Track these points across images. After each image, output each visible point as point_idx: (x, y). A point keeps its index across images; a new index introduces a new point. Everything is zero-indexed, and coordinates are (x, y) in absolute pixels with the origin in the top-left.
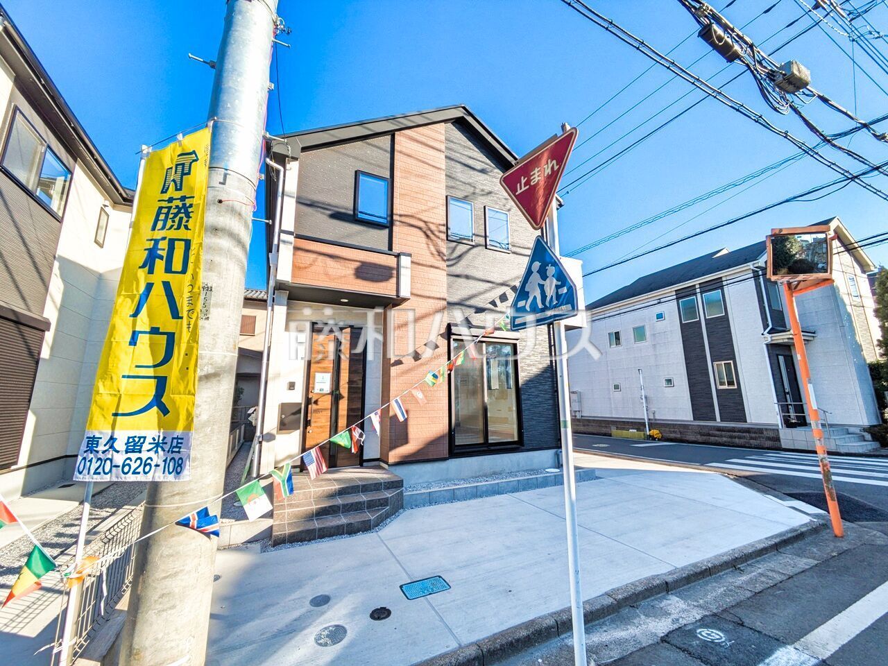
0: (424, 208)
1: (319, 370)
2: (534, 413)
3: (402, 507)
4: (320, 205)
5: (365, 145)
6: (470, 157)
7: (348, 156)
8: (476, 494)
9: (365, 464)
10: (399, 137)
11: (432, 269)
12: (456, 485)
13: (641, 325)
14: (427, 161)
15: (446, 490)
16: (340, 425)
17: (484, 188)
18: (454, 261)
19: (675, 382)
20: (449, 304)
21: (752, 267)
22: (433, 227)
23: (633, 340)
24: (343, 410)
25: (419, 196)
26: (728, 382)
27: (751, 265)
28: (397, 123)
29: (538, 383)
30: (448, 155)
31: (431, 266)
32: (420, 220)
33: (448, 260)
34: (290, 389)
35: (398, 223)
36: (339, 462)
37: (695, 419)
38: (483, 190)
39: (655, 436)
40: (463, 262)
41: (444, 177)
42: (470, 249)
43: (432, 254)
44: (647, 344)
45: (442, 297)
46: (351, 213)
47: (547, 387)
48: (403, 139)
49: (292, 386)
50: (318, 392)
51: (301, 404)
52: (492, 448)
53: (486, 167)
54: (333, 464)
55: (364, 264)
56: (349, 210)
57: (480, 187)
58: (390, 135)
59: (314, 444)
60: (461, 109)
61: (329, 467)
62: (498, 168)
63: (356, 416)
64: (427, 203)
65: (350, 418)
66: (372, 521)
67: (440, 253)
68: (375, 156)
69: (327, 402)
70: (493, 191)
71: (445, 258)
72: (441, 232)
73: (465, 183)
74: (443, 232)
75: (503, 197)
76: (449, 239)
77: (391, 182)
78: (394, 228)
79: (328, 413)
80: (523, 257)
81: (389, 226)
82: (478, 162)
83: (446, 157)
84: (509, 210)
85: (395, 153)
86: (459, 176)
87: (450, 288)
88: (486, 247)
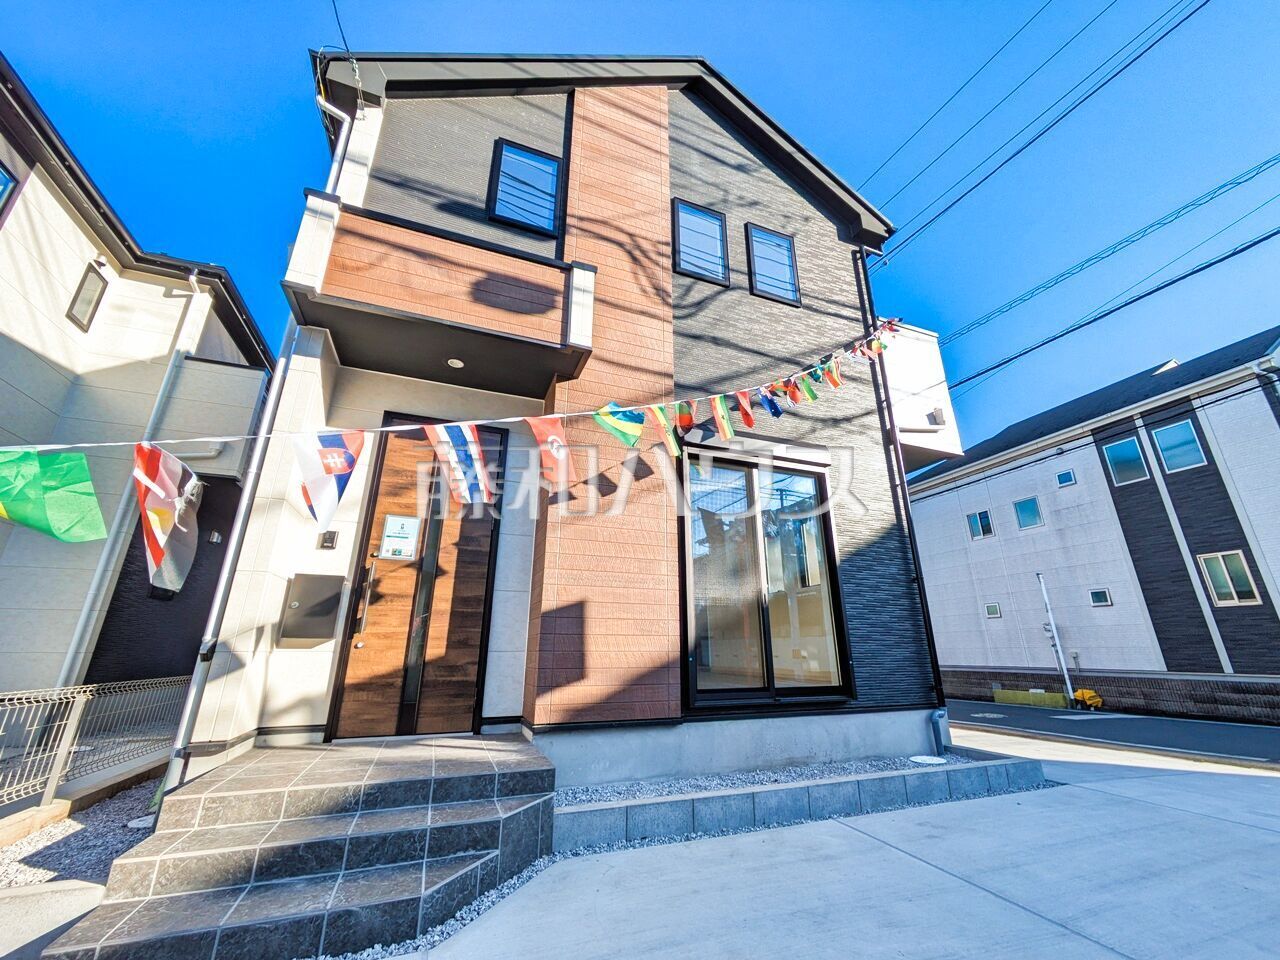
0: (627, 211)
1: (397, 510)
2: (872, 625)
3: (548, 850)
4: (419, 186)
5: (519, 103)
6: (716, 144)
7: (483, 115)
8: (754, 817)
9: (485, 729)
10: (580, 94)
11: (643, 318)
12: (699, 787)
13: (1029, 496)
14: (639, 139)
15: (671, 803)
16: (431, 632)
17: (744, 194)
18: (689, 311)
19: (1114, 594)
20: (678, 386)
21: (1256, 370)
22: (645, 245)
23: (1017, 526)
24: (442, 600)
25: (616, 190)
26: (1237, 593)
27: (1254, 367)
28: (579, 70)
29: (874, 559)
30: (674, 135)
31: (643, 313)
32: (622, 231)
33: (675, 307)
34: (323, 547)
35: (574, 231)
36: (423, 722)
37: (1170, 667)
38: (741, 198)
39: (1089, 703)
40: (706, 315)
41: (666, 166)
42: (719, 293)
43: (644, 291)
44: (1043, 529)
45: (664, 371)
46: (483, 206)
47: (894, 570)
48: (589, 101)
49: (328, 540)
50: (389, 555)
51: (342, 579)
52: (784, 700)
53: (745, 161)
54: (407, 725)
55: (492, 277)
56: (480, 201)
57: (736, 191)
58: (566, 87)
59: (367, 676)
60: (697, 64)
61: (398, 733)
62: (769, 167)
63: (472, 615)
64: (634, 205)
65: (457, 617)
66: (425, 902)
67: (659, 291)
68: (535, 121)
69: (407, 581)
70: (760, 201)
71: (671, 302)
72: (661, 255)
73: (707, 183)
74: (667, 257)
75: (780, 213)
76: (678, 269)
77: (563, 163)
78: (568, 240)
79: (407, 605)
80: (824, 316)
81: (557, 235)
82: (730, 153)
83: (671, 138)
84: (794, 234)
85: (575, 119)
86: (697, 171)
87: (679, 356)
88: (754, 291)
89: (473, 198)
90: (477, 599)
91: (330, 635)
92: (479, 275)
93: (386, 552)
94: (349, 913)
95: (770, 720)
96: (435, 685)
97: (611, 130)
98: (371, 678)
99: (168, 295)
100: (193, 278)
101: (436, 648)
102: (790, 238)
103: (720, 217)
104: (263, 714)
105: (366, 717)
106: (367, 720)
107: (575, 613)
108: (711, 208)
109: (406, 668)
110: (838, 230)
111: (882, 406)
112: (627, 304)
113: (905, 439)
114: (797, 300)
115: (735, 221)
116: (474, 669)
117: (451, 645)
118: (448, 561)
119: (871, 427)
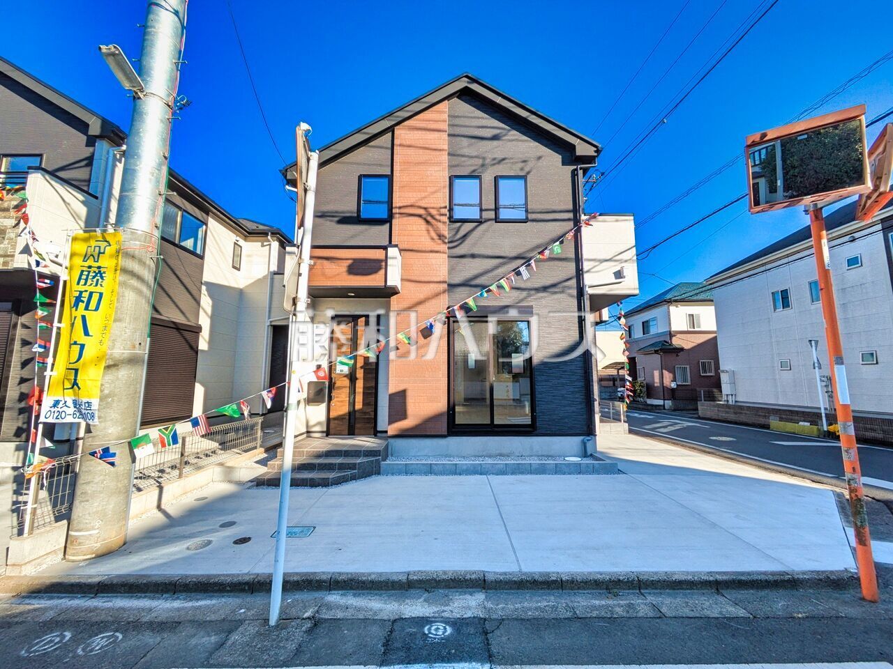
0: (423, 194)
3: (378, 473)
5: (367, 148)
6: (479, 127)
7: (352, 164)
9: (379, 434)
10: (398, 131)
11: (431, 254)
14: (430, 146)
16: (357, 401)
17: (496, 156)
18: (459, 242)
19: (881, 357)
20: (449, 285)
22: (434, 212)
23: (810, 301)
24: (359, 388)
25: (417, 184)
28: (395, 118)
30: (452, 132)
31: (432, 252)
32: (420, 207)
33: (449, 242)
35: (397, 216)
36: (356, 431)
38: (494, 159)
39: (838, 434)
40: (468, 241)
41: (446, 157)
42: (476, 227)
43: (433, 239)
45: (442, 280)
46: (356, 215)
48: (402, 132)
51: (324, 383)
52: (498, 430)
53: (498, 131)
54: (352, 432)
55: (355, 260)
56: (354, 213)
57: (490, 156)
58: (390, 131)
60: (465, 79)
61: (349, 435)
62: (514, 129)
63: (370, 393)
64: (427, 190)
65: (365, 394)
67: (441, 236)
68: (376, 156)
69: (347, 382)
70: (507, 156)
71: (447, 241)
72: (443, 215)
73: (472, 157)
74: (446, 215)
75: (520, 160)
76: (452, 220)
77: (390, 178)
78: (394, 221)
79: (347, 390)
80: (545, 223)
81: (388, 220)
82: (488, 130)
83: (449, 135)
84: (528, 173)
85: (395, 148)
86: (466, 151)
87: (451, 270)
88: (497, 220)
89: (351, 212)
90: (372, 387)
91: (323, 402)
92: (350, 262)
93: (338, 372)
94: (313, 479)
95: (491, 437)
96: (359, 418)
97: (415, 147)
98: (338, 416)
99: (263, 246)
100: (269, 237)
101: (359, 406)
102: (525, 178)
103: (479, 177)
104: (307, 426)
106: (338, 430)
107: (402, 395)
108: (474, 173)
109: (350, 413)
110: (562, 158)
111: (579, 273)
112: (424, 249)
113: (591, 291)
114: (527, 218)
115: (488, 177)
116: (373, 413)
117: (364, 404)
118: (360, 374)
119: (569, 288)
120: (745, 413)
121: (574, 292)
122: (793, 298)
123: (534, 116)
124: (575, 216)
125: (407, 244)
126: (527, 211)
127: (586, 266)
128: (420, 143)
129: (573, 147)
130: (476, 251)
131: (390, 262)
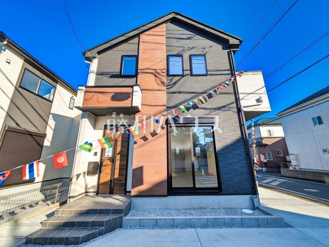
0: (153, 63)
3: (121, 226)
5: (127, 44)
6: (181, 34)
9: (127, 194)
10: (142, 36)
11: (158, 92)
14: (157, 42)
15: (151, 219)
16: (116, 173)
17: (189, 46)
18: (172, 86)
20: (167, 108)
22: (159, 71)
24: (117, 165)
25: (151, 59)
28: (140, 30)
30: (168, 37)
31: (158, 90)
32: (152, 69)
33: (167, 86)
35: (140, 73)
38: (189, 48)
40: (177, 85)
41: (165, 47)
42: (181, 78)
43: (158, 84)
45: (163, 104)
47: (239, 152)
48: (144, 37)
49: (96, 154)
51: (98, 162)
52: (198, 191)
53: (190, 36)
54: (111, 192)
55: (116, 93)
56: (118, 73)
57: (187, 46)
58: (138, 36)
59: (103, 182)
60: (173, 13)
61: (110, 194)
62: (198, 35)
63: (123, 168)
64: (155, 61)
65: (120, 169)
66: (81, 238)
67: (163, 83)
68: (131, 47)
70: (195, 46)
71: (166, 85)
72: (163, 73)
73: (178, 47)
74: (165, 73)
75: (201, 48)
76: (168, 75)
77: (137, 57)
78: (138, 76)
79: (110, 167)
80: (217, 76)
81: (136, 76)
82: (185, 35)
83: (166, 38)
84: (206, 53)
85: (140, 43)
86: (174, 44)
87: (168, 99)
88: (192, 75)
89: (117, 72)
90: (124, 165)
91: (96, 174)
92: (113, 94)
93: (106, 156)
95: (194, 196)
96: (116, 184)
97: (149, 42)
98: (104, 182)
101: (116, 176)
102: (204, 55)
103: (181, 56)
105: (104, 190)
106: (104, 191)
107: (141, 169)
108: (179, 54)
109: (111, 180)
110: (222, 47)
111: (237, 100)
112: (154, 89)
113: (245, 109)
114: (207, 74)
115: (186, 56)
116: (124, 181)
117: (119, 175)
118: (118, 157)
119: (232, 108)
120: (308, 175)
121: (235, 110)
122: (324, 120)
123: (207, 28)
124: (232, 72)
125: (145, 87)
126: (207, 70)
127: (241, 96)
128: (153, 41)
129: (228, 41)
130: (181, 90)
131: (134, 93)
